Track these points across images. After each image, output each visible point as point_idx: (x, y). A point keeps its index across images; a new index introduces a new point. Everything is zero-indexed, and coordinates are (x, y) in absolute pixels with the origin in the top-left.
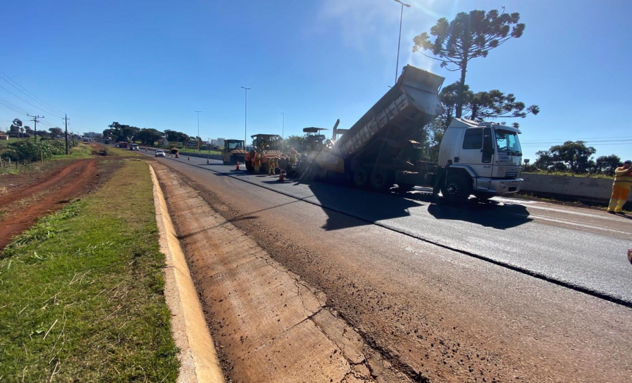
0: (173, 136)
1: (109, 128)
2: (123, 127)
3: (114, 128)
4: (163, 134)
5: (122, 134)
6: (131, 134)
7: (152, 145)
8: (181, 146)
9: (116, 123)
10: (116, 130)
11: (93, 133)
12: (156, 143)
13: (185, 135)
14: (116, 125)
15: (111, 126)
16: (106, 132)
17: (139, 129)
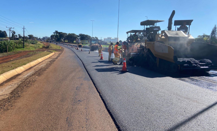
0: (83, 37)
1: (53, 34)
2: (60, 33)
3: (56, 34)
4: (78, 36)
5: (59, 37)
6: (63, 37)
7: (73, 43)
8: (87, 43)
9: (57, 31)
10: (56, 35)
11: (47, 37)
12: (75, 41)
13: (89, 36)
14: (57, 32)
15: (54, 33)
16: (52, 36)
17: (67, 34)
